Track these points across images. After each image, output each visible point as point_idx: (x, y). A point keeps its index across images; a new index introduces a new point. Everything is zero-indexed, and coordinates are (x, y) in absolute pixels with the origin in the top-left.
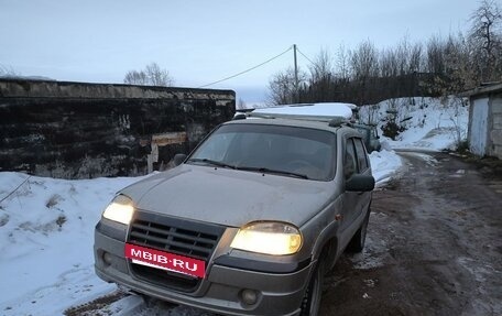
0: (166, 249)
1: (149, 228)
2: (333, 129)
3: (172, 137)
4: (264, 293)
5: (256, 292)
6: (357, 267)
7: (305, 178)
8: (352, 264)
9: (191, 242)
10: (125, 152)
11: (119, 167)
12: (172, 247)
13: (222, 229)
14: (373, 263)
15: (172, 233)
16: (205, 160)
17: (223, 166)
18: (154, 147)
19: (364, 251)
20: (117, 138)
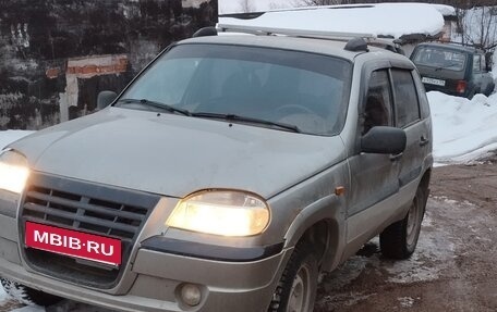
0: (75, 227)
1: (50, 198)
2: (349, 55)
3: (102, 63)
4: (211, 289)
5: (200, 287)
6: (394, 280)
7: (295, 130)
8: (386, 275)
9: (111, 218)
10: (21, 87)
11: (11, 113)
12: (83, 225)
13: (154, 199)
14: (422, 275)
15: (84, 204)
16: (144, 102)
17: (171, 110)
18: (71, 80)
19: (415, 256)
20: (7, 63)
